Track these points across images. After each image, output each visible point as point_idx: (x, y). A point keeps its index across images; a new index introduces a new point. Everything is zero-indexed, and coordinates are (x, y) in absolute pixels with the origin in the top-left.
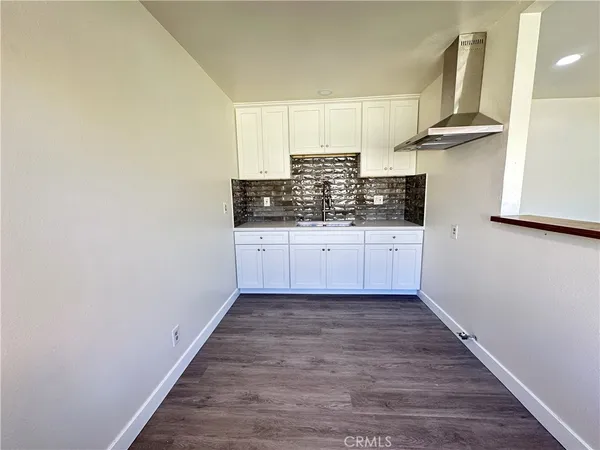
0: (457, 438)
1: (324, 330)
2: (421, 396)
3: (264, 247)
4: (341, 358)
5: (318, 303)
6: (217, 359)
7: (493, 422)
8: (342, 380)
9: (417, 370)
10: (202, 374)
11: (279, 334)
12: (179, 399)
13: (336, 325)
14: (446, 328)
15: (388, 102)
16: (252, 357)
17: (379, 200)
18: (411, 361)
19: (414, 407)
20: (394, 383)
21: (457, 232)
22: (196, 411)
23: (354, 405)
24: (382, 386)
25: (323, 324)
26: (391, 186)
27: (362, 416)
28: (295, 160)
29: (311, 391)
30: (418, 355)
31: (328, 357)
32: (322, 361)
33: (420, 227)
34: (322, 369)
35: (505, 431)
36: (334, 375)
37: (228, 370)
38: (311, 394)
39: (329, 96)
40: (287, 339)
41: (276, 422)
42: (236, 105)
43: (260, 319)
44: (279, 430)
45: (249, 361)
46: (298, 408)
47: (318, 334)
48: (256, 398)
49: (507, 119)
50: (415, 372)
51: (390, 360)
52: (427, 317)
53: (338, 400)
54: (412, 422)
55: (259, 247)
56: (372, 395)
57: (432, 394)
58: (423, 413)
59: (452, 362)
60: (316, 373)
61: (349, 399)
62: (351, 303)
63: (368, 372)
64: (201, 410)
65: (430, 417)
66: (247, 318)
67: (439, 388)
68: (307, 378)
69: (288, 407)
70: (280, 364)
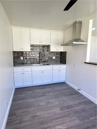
0: (84, 111)
1: (46, 94)
2: (74, 104)
3: (24, 73)
4: (54, 100)
5: (41, 87)
6: (18, 109)
7: (89, 106)
8: (56, 106)
9: (71, 99)
10: (15, 114)
11: (34, 98)
12: (12, 123)
13: (49, 92)
14: (74, 89)
15: (57, 32)
16: (29, 106)
17: (54, 58)
18: (69, 97)
19: (74, 107)
20: (68, 103)
21: (76, 66)
22: (19, 125)
23: (62, 111)
24: (66, 105)
25: (45, 93)
26: (57, 54)
27: (64, 112)
28: (32, 46)
29: (50, 110)
30: (70, 96)
31: (50, 101)
32: (50, 102)
33: (65, 65)
34: (50, 104)
35: (91, 107)
36: (54, 105)
37: (24, 111)
38: (50, 111)
39: (43, 28)
40: (37, 99)
41: (45, 120)
42: (12, 27)
43: (26, 95)
44: (46, 122)
45: (29, 107)
46: (49, 115)
47: (44, 95)
48: (36, 116)
49: (87, 41)
50: (71, 100)
51: (65, 98)
52: (69, 87)
53: (57, 110)
54: (75, 110)
55: (22, 73)
56: (65, 107)
57: (76, 103)
58: (76, 108)
59: (77, 96)
60: (49, 105)
61: (60, 109)
62: (50, 86)
63: (61, 102)
64: (21, 124)
65: (78, 108)
66: (21, 95)
67: (77, 102)
68: (47, 107)
69: (46, 116)
70: (38, 106)
